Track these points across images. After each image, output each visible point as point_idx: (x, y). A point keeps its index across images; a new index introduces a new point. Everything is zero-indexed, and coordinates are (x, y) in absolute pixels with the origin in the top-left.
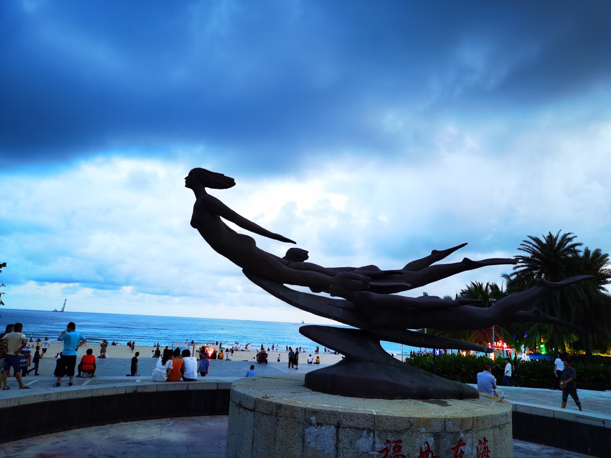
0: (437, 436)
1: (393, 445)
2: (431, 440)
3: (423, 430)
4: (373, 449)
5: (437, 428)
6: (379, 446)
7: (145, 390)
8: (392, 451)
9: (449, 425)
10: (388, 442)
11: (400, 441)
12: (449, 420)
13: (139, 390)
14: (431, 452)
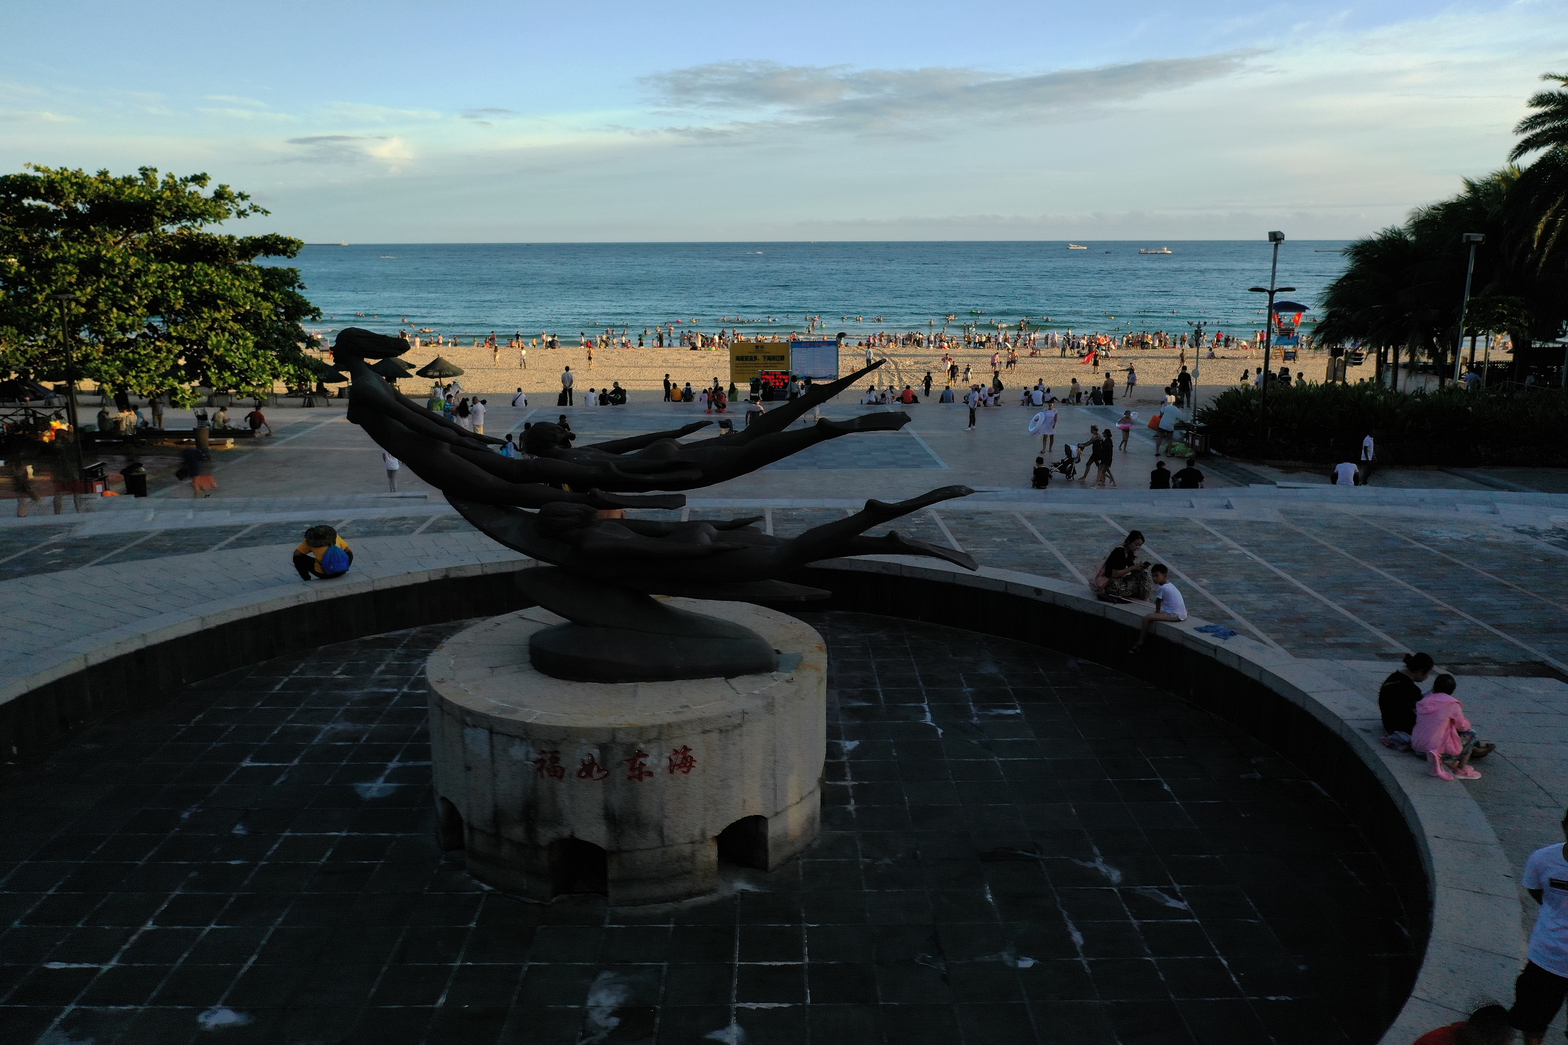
0: (604, 748)
1: (549, 755)
2: (596, 753)
3: (583, 741)
4: (528, 759)
5: (605, 739)
6: (534, 756)
7: (463, 574)
8: (548, 763)
9: (621, 736)
10: (543, 752)
11: (557, 752)
12: (620, 729)
13: (453, 575)
14: (596, 764)
